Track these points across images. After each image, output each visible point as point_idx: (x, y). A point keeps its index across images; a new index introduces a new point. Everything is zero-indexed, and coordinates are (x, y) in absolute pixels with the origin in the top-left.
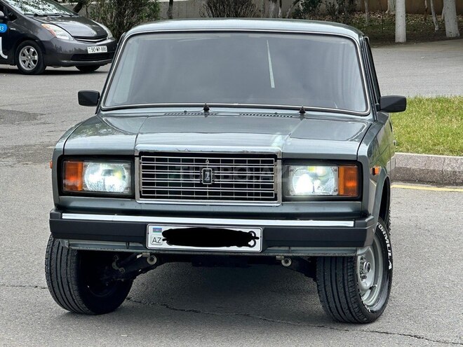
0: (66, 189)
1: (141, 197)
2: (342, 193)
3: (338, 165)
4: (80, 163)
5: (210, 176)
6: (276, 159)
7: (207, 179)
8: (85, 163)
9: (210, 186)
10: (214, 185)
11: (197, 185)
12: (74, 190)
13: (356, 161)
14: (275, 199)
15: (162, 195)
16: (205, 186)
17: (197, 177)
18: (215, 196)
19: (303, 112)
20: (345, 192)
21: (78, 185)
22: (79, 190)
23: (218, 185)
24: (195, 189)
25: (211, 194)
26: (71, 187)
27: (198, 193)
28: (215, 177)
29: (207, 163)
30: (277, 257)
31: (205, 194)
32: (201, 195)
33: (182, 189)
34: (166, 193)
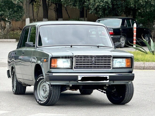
0: (52, 67)
1: (75, 68)
2: (127, 66)
4: (56, 59)
5: (94, 62)
6: (111, 57)
7: (93, 63)
8: (58, 59)
10: (95, 64)
11: (90, 64)
12: (54, 67)
13: (131, 57)
14: (111, 68)
15: (80, 68)
16: (92, 65)
17: (90, 62)
18: (95, 67)
19: (98, 47)
20: (128, 66)
21: (56, 66)
22: (56, 67)
23: (96, 64)
24: (89, 66)
25: (94, 67)
26: (54, 66)
27: (90, 67)
28: (95, 62)
29: (93, 58)
30: (107, 85)
31: (92, 67)
32: (91, 67)
33: (86, 66)
34: (81, 67)
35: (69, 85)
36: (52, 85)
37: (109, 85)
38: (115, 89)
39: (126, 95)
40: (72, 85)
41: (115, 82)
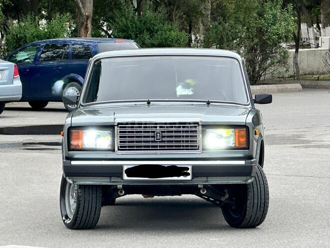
0: (72, 147)
1: (119, 150)
2: (237, 145)
3: (234, 128)
4: (81, 131)
5: (160, 136)
6: (199, 125)
7: (158, 137)
8: (84, 131)
9: (160, 142)
10: (162, 141)
11: (152, 142)
12: (78, 148)
13: (245, 126)
14: (198, 149)
15: (131, 148)
16: (157, 142)
17: (152, 137)
18: (163, 148)
19: (208, 103)
20: (239, 144)
21: (80, 145)
22: (81, 147)
23: (164, 142)
24: (151, 144)
25: (160, 146)
26: (76, 146)
27: (152, 146)
28: (163, 137)
29: (158, 128)
30: (199, 186)
31: (157, 146)
32: (154, 148)
33: (143, 144)
34: (133, 147)
35: (117, 185)
36: (80, 186)
37: (204, 185)
38: (227, 194)
39: (248, 209)
40: (123, 185)
41: (209, 179)
